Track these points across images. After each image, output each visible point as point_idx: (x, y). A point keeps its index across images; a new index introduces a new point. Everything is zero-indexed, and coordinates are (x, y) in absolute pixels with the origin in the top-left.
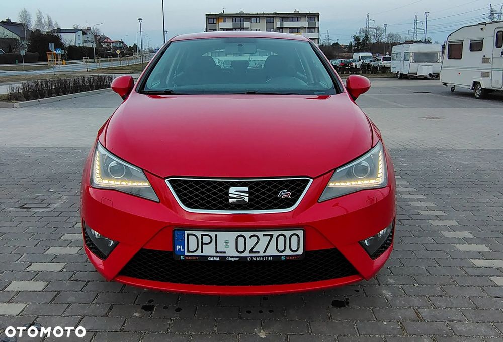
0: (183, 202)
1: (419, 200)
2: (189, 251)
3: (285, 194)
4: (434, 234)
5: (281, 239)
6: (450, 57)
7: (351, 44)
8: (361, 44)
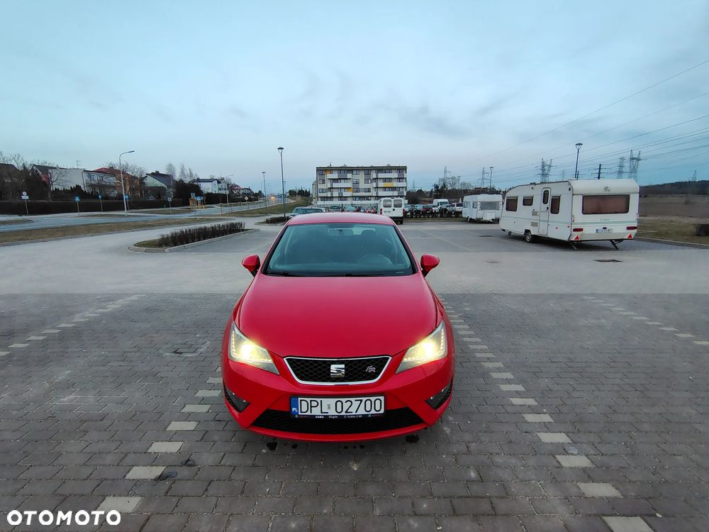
0: (297, 375)
1: (476, 343)
2: (301, 412)
3: (371, 369)
4: (485, 375)
5: (368, 402)
6: (507, 209)
7: (432, 191)
8: (440, 192)
